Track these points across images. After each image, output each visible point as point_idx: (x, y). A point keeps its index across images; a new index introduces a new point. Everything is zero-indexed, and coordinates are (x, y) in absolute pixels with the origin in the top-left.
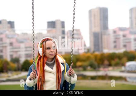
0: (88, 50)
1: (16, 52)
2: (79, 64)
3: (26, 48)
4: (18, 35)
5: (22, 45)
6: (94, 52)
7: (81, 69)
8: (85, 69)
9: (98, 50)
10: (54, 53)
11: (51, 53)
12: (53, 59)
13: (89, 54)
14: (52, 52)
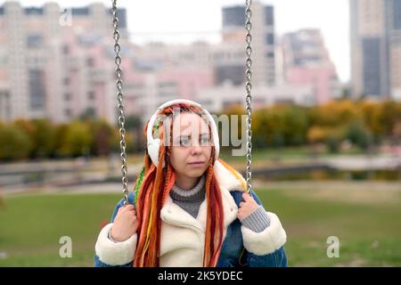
0: (346, 93)
1: (133, 98)
2: (316, 133)
3: (161, 85)
4: (137, 48)
5: (150, 79)
6: (363, 97)
7: (322, 148)
8: (334, 148)
9: (376, 91)
10: (202, 159)
11: (192, 159)
12: (198, 179)
13: (347, 105)
14: (195, 154)
